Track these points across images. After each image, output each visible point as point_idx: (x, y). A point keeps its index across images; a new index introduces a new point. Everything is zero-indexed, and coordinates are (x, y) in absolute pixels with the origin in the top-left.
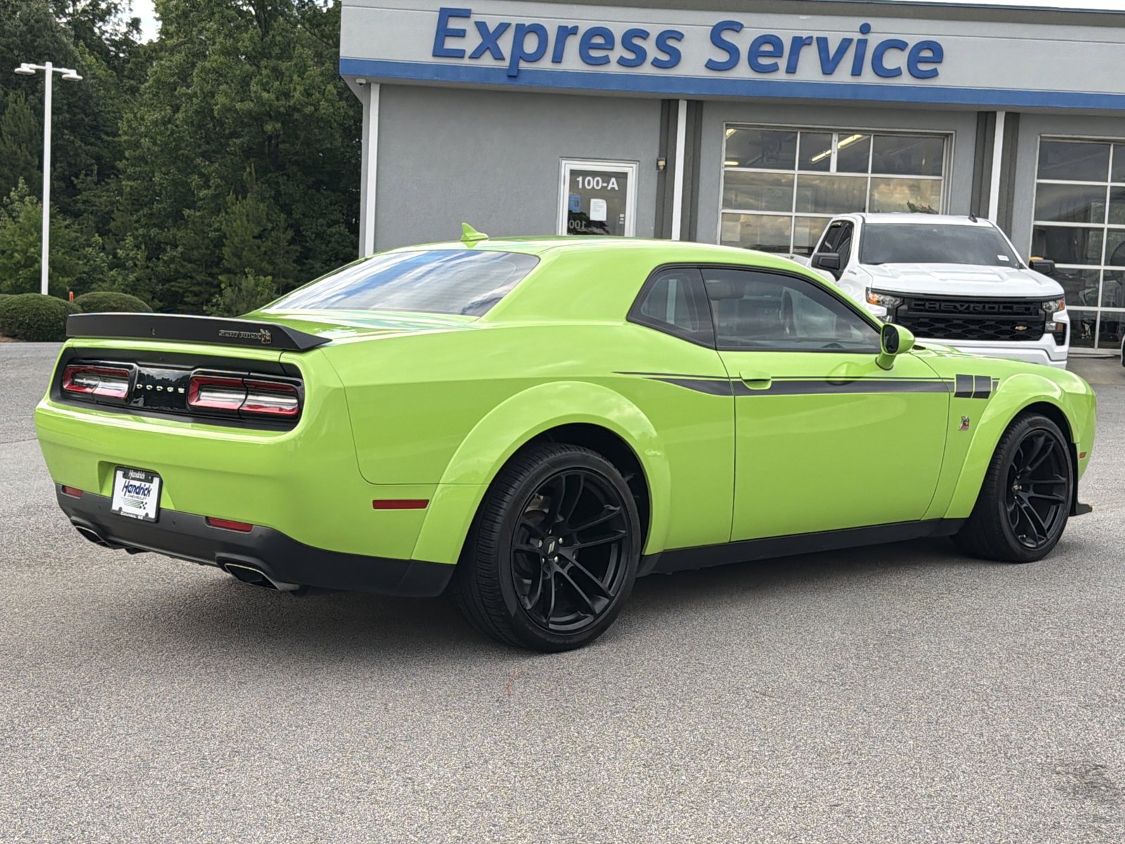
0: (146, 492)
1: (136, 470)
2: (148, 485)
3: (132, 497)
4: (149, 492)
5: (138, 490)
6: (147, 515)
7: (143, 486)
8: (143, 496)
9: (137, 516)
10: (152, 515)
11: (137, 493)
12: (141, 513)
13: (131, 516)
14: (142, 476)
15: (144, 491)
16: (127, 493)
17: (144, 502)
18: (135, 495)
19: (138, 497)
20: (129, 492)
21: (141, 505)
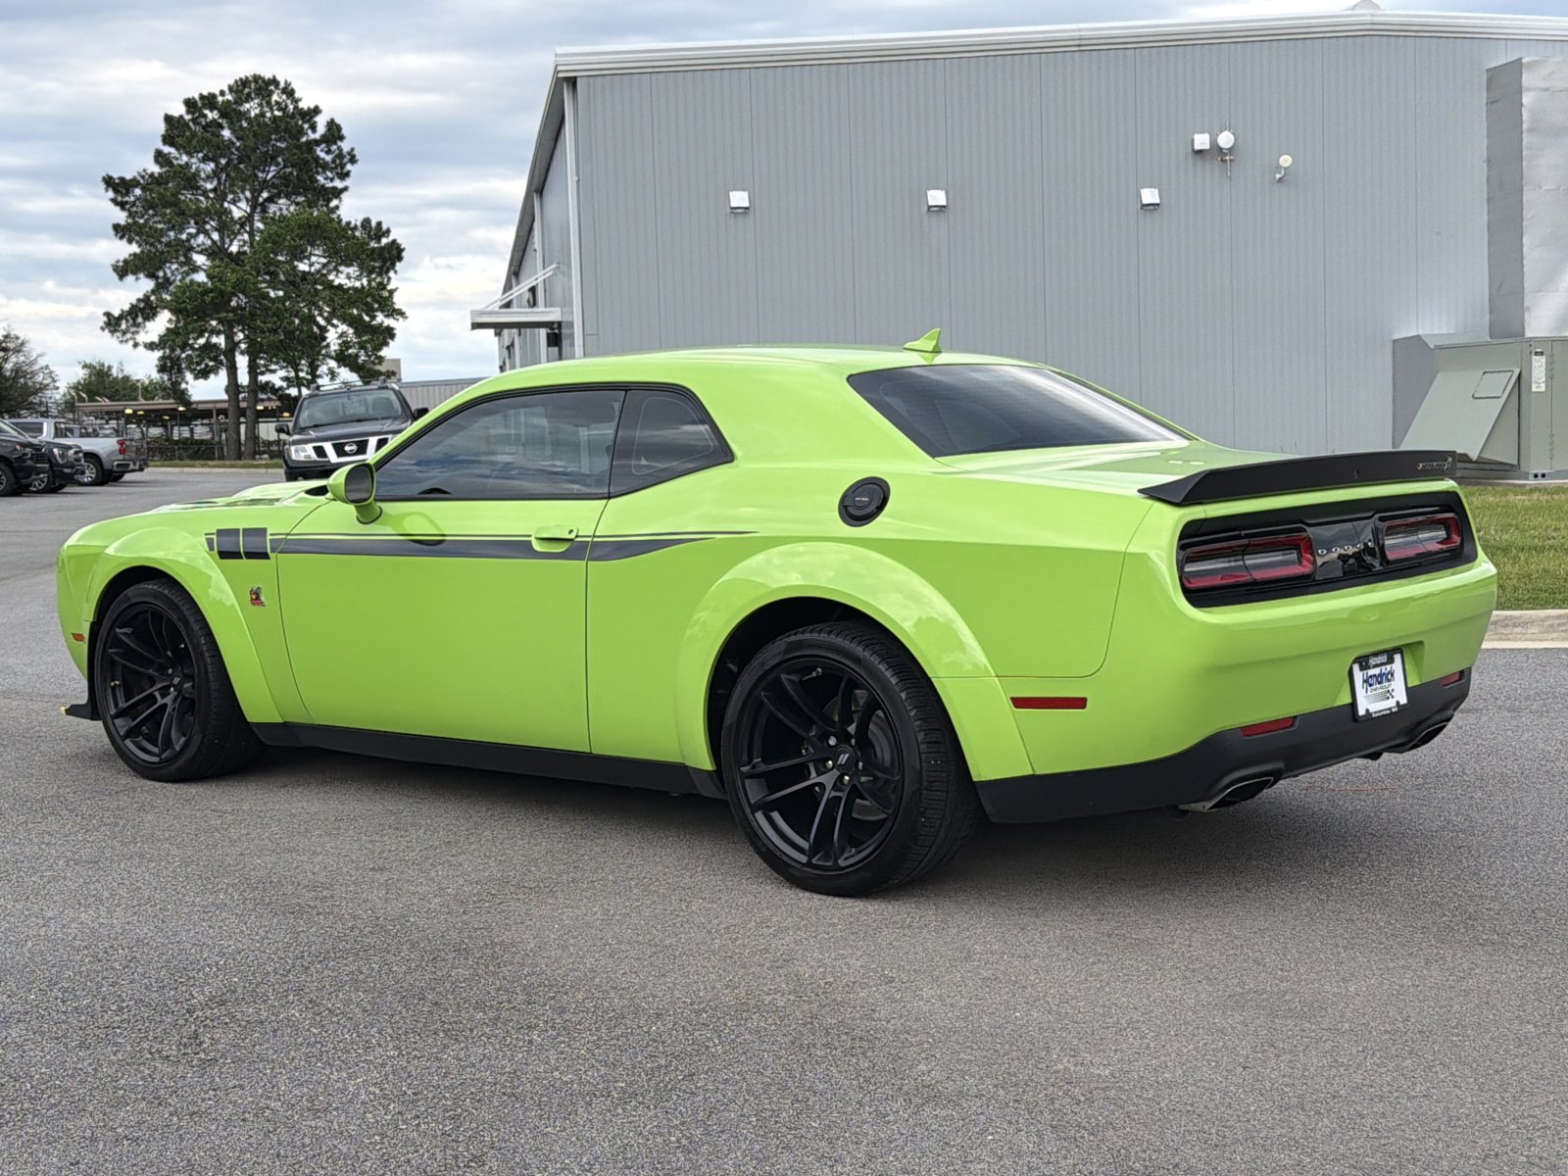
0: (1389, 677)
1: (1376, 654)
2: (1388, 667)
3: (1375, 690)
4: (1392, 675)
5: (1380, 679)
6: (1398, 702)
7: (1383, 671)
8: (1387, 684)
9: (1390, 709)
10: (1404, 700)
11: (1380, 683)
12: (1391, 703)
13: (1384, 713)
14: (1383, 658)
15: (1387, 677)
16: (1369, 688)
17: (1390, 689)
18: (1378, 686)
19: (1382, 688)
20: (1371, 685)
21: (1387, 696)
